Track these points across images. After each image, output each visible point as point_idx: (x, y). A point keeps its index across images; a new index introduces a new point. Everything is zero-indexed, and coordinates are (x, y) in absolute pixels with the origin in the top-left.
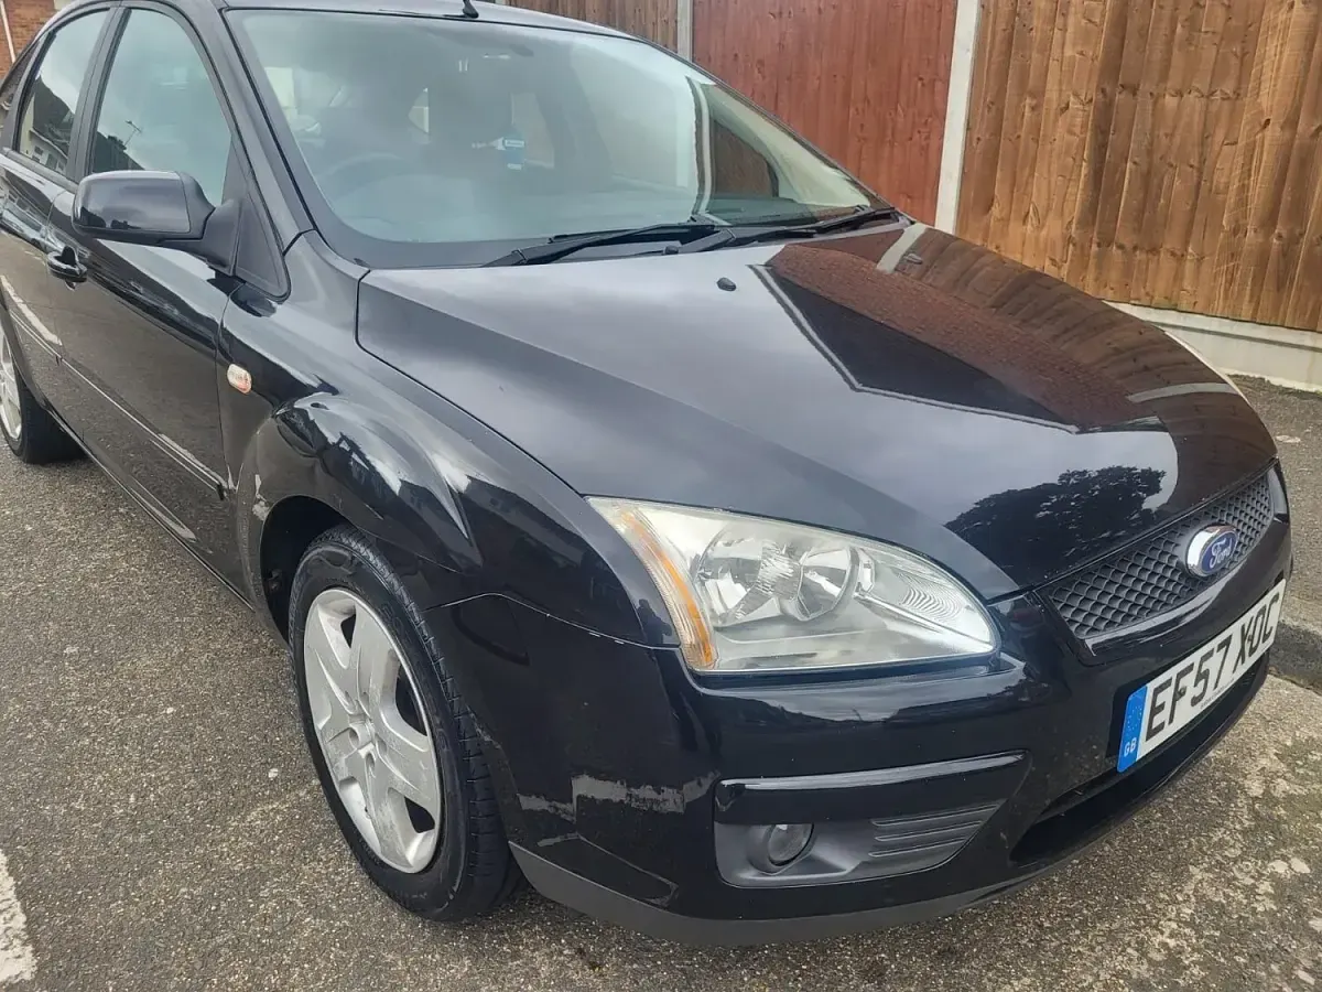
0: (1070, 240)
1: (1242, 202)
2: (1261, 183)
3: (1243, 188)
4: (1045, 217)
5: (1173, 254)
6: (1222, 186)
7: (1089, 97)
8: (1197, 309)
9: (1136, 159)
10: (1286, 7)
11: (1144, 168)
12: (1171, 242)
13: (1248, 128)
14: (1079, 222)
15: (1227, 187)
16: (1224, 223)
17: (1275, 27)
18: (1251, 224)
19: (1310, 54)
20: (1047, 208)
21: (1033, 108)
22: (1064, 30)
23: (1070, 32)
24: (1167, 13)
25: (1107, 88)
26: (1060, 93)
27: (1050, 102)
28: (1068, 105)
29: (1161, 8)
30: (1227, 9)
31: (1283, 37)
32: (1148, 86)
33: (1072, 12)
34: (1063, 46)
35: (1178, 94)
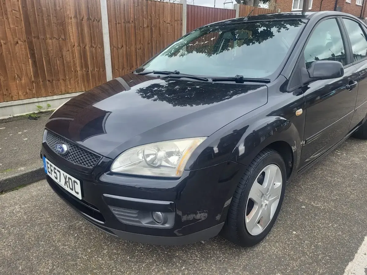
0: (33, 82)
1: (75, 64)
2: (78, 60)
3: (74, 61)
4: (22, 77)
5: (63, 80)
6: (69, 61)
7: (24, 40)
8: (73, 92)
9: (45, 57)
10: (70, 19)
11: (48, 59)
12: (61, 77)
13: (71, 47)
14: (34, 77)
15: (70, 61)
16: (73, 70)
17: (69, 23)
18: (78, 69)
19: (78, 30)
20: (22, 74)
21: (5, 44)
22: (7, 19)
23: (10, 20)
24: (40, 18)
25: (30, 38)
26: (13, 39)
27: (10, 42)
28: (17, 43)
29: (38, 15)
30: (56, 17)
31: (72, 25)
32: (41, 37)
33: (9, 13)
34: (9, 24)
35: (51, 39)
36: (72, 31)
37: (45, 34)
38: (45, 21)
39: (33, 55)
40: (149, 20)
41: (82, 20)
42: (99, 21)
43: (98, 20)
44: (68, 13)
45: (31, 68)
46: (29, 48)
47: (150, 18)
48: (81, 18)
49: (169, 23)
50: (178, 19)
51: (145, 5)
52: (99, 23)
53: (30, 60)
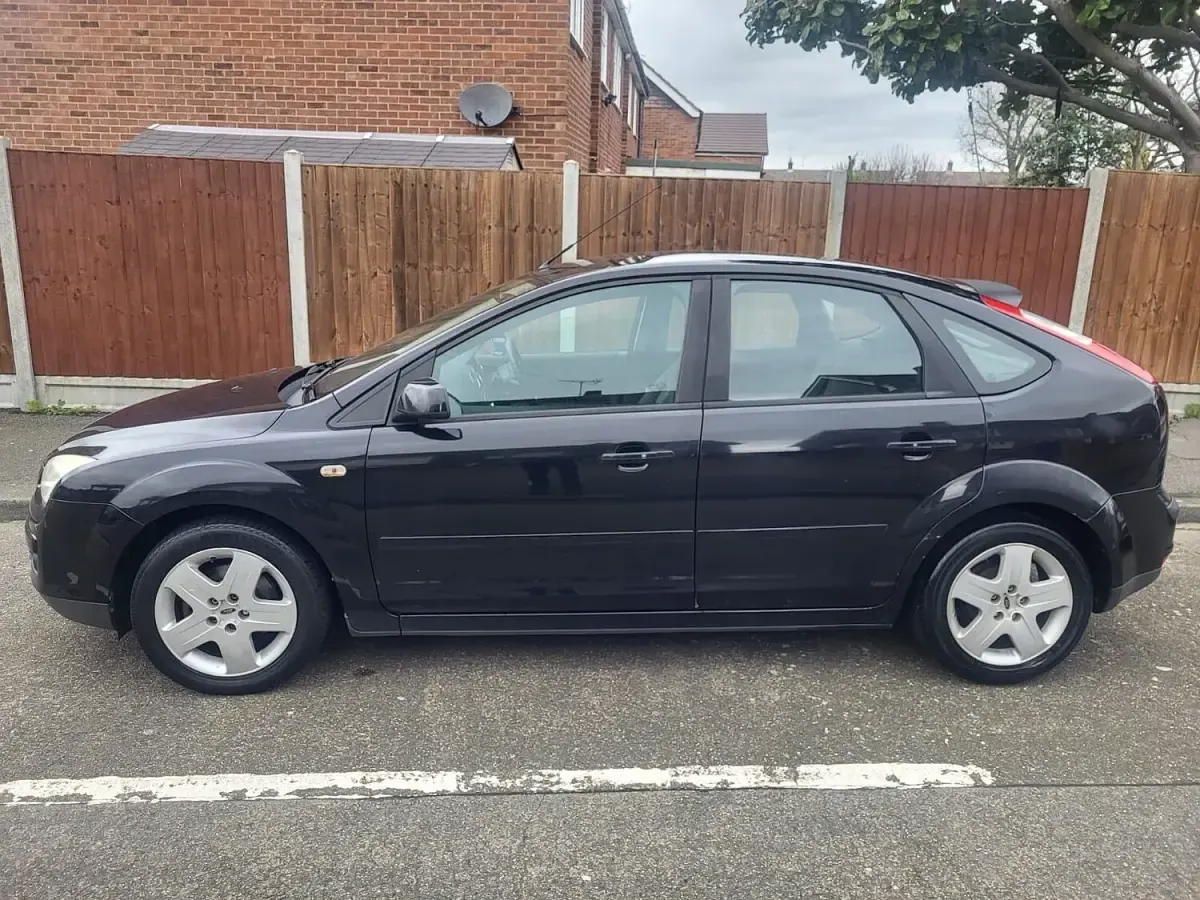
4: (374, 340)
7: (389, 269)
9: (424, 304)
10: (487, 228)
11: (430, 309)
17: (484, 237)
19: (503, 251)
20: (374, 334)
21: (353, 275)
22: (365, 231)
23: (369, 232)
24: (426, 226)
25: (399, 265)
26: (369, 267)
27: (364, 272)
28: (376, 274)
29: (422, 223)
30: (458, 226)
31: (489, 242)
32: (423, 264)
33: (368, 221)
34: (366, 240)
35: (441, 269)
36: (490, 254)
37: (431, 258)
38: (434, 235)
39: (401, 299)
40: (702, 227)
41: (515, 230)
42: (556, 232)
43: (553, 231)
44: (485, 215)
45: (393, 323)
46: (396, 287)
47: (708, 222)
48: (513, 227)
49: (774, 236)
50: (810, 221)
51: (693, 191)
52: (556, 237)
53: (393, 308)
